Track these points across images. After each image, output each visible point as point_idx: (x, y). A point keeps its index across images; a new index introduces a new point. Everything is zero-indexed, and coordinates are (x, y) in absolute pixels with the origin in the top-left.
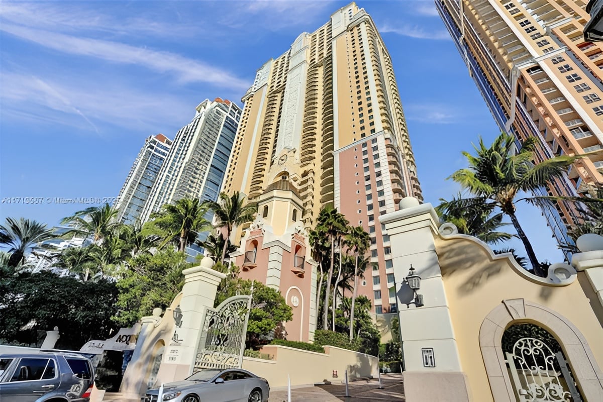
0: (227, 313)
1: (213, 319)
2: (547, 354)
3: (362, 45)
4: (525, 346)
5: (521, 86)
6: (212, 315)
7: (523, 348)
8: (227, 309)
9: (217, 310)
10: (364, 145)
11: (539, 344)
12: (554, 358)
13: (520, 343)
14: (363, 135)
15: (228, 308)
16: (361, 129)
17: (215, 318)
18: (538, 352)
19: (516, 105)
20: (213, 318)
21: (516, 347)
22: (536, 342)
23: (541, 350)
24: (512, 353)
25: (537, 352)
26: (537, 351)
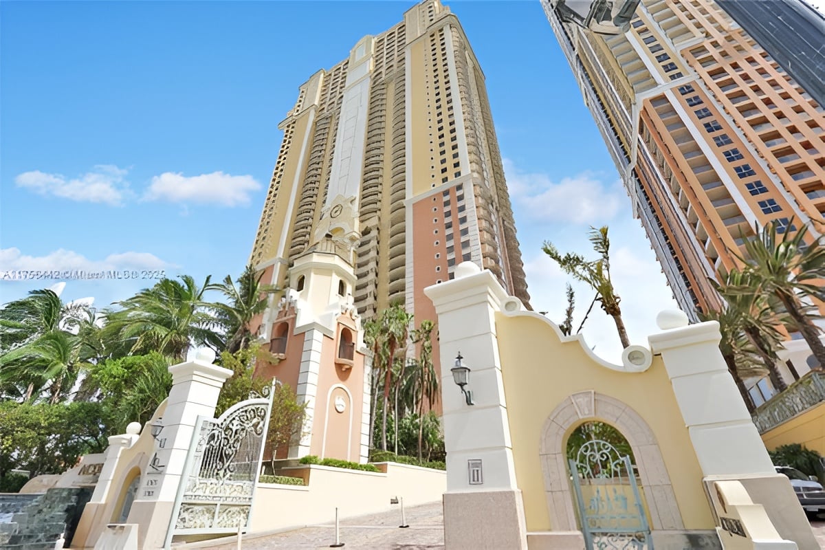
0: (235, 425)
1: (214, 434)
2: (615, 458)
3: (445, 57)
4: (591, 451)
5: (644, 121)
6: (212, 428)
7: (588, 453)
8: (234, 419)
9: (219, 421)
10: (446, 193)
11: (606, 447)
12: (621, 463)
13: (586, 447)
14: (445, 180)
15: (237, 418)
16: (442, 172)
17: (216, 432)
18: (605, 457)
19: (638, 146)
20: (214, 432)
21: (581, 452)
22: (604, 445)
23: (608, 454)
24: (576, 460)
25: (603, 457)
26: (604, 455)
